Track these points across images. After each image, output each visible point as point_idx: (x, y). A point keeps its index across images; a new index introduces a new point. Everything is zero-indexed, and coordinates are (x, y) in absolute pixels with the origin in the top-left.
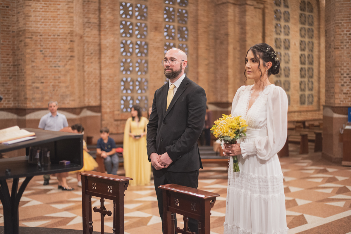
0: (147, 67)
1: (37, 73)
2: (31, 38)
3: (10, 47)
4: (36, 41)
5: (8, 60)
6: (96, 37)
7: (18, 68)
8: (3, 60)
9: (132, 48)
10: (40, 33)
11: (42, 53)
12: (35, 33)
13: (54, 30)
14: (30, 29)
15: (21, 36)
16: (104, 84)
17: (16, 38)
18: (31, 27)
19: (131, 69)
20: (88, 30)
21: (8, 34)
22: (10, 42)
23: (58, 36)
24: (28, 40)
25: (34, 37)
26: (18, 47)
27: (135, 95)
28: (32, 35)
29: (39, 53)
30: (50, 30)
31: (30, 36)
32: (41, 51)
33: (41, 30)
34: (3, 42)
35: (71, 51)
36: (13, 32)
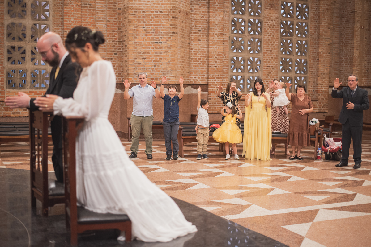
0: (260, 46)
1: (139, 49)
2: (134, 15)
3: (116, 24)
4: (139, 17)
5: (113, 36)
6: (204, 15)
7: (123, 44)
8: (109, 36)
9: (244, 26)
10: (143, 9)
11: (144, 29)
12: (138, 9)
13: (157, 7)
14: (134, 5)
15: (126, 13)
16: (212, 62)
17: (122, 15)
18: (134, 4)
20: (196, 7)
21: (114, 11)
22: (116, 19)
23: (160, 12)
24: (131, 17)
25: (137, 13)
26: (123, 24)
27: (246, 75)
28: (135, 12)
29: (141, 30)
30: (153, 6)
31: (133, 13)
32: (144, 27)
33: (144, 7)
34: (109, 19)
35: (173, 28)
36: (120, 9)
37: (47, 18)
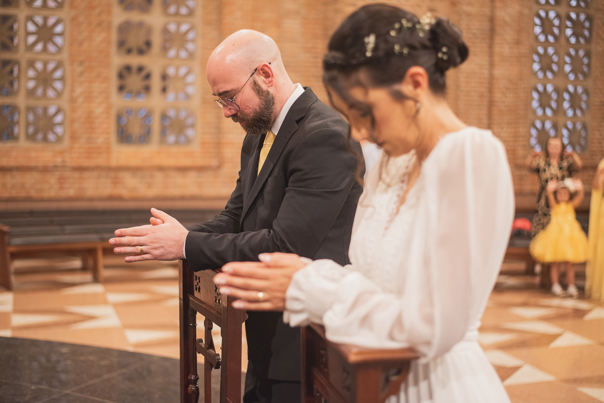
0: (589, 65)
9: (559, 27)
19: (555, 67)
27: (561, 120)
37: (191, 13)
